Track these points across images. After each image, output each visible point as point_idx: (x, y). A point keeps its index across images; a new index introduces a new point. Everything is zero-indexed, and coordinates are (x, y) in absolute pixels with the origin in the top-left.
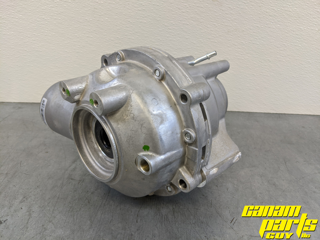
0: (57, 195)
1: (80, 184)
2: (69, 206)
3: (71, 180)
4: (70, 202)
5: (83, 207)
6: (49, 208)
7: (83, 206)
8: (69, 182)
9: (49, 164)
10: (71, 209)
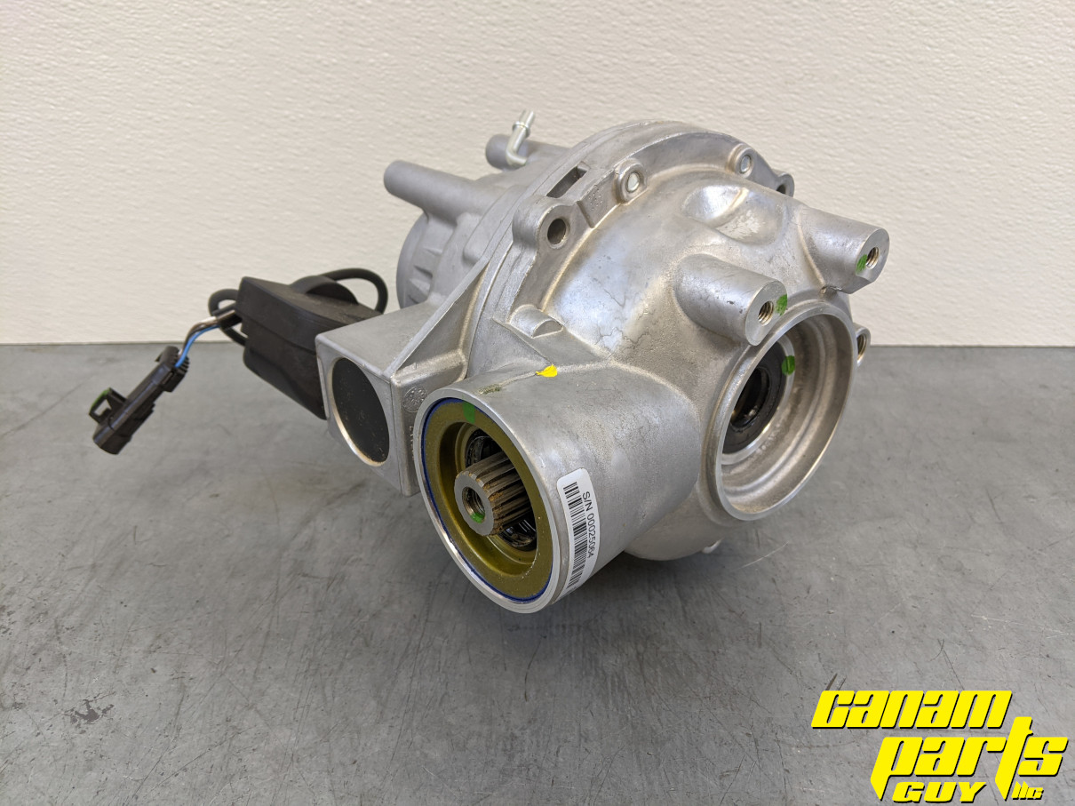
0: (265, 627)
1: (333, 590)
2: (305, 657)
3: (302, 579)
4: (306, 646)
5: (349, 659)
6: (240, 667)
7: (348, 655)
8: (297, 586)
9: (226, 532)
10: (311, 667)
